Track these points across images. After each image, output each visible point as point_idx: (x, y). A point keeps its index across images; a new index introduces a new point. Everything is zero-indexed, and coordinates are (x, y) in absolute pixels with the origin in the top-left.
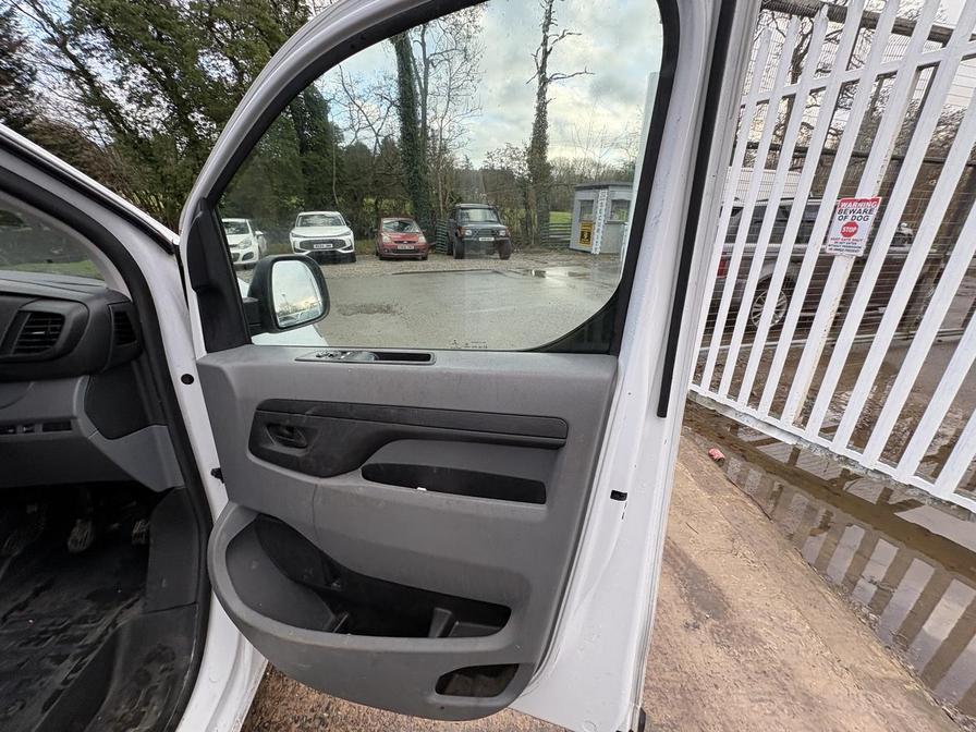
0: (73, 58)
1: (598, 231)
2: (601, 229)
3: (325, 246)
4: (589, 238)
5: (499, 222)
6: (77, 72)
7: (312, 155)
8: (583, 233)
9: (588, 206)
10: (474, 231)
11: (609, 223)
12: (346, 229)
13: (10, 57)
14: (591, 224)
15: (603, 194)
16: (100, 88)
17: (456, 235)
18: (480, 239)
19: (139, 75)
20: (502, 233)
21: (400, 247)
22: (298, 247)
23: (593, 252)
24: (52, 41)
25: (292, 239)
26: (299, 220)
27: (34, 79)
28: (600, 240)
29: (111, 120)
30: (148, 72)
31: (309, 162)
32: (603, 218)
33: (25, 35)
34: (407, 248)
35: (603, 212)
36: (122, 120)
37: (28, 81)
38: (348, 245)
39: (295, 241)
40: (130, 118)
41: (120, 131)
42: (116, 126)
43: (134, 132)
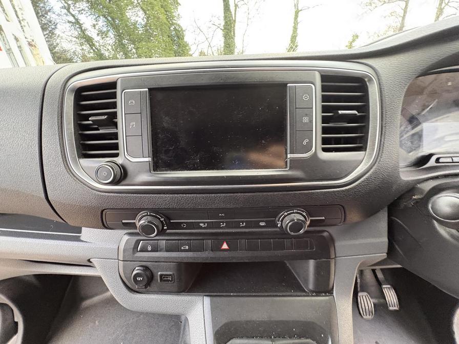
0: (73, 16)
6: (75, 23)
13: (46, 17)
16: (85, 30)
19: (102, 22)
24: (64, 7)
27: (56, 28)
29: (90, 46)
30: (106, 20)
33: (51, 6)
36: (94, 45)
37: (54, 29)
40: (97, 44)
41: (94, 50)
42: (92, 48)
43: (100, 51)
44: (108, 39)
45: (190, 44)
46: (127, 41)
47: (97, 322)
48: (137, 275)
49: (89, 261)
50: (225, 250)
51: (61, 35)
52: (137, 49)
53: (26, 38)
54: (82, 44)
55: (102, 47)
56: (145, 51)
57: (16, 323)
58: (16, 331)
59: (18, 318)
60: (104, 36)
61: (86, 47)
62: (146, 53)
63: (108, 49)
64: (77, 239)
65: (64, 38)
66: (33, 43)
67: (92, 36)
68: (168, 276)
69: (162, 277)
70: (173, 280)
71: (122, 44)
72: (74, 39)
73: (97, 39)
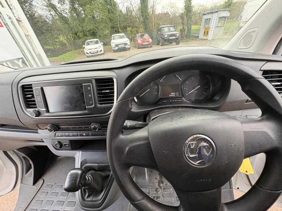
1: (212, 31)
2: (213, 29)
3: (122, 45)
4: (207, 34)
5: (175, 31)
7: (112, 15)
8: (205, 32)
9: (208, 21)
10: (168, 35)
11: (217, 27)
12: (127, 39)
14: (208, 28)
15: (215, 15)
17: (161, 37)
18: (170, 38)
20: (178, 35)
21: (144, 44)
22: (114, 47)
23: (209, 39)
25: (112, 44)
26: (112, 38)
28: (212, 34)
31: (111, 17)
32: (214, 25)
34: (146, 44)
35: (215, 23)
36: (57, 10)
38: (128, 45)
39: (113, 45)
40: (59, 10)
41: (58, 14)
42: (56, 13)
43: (61, 14)
44: (65, 5)
45: (118, 3)
46: (77, 5)
47: (64, 165)
48: (56, 144)
49: (42, 140)
50: (84, 136)
51: (37, 5)
52: (84, 11)
53: (15, 17)
54: (50, 11)
55: (62, 11)
56: (89, 12)
57: (31, 164)
58: (31, 168)
59: (31, 162)
60: (62, 3)
61: (53, 13)
62: (90, 13)
63: (66, 12)
64: (37, 133)
65: (38, 7)
66: (20, 19)
67: (55, 4)
68: (67, 144)
69: (65, 145)
70: (69, 146)
71: (74, 8)
72: (45, 7)
73: (58, 5)
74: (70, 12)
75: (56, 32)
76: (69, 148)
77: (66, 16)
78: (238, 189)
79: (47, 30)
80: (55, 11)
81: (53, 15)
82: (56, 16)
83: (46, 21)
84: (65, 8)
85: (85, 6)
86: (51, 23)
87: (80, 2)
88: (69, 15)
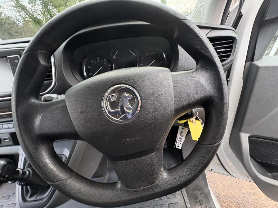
40: (30, 11)
41: (29, 15)
42: (27, 14)
43: (33, 16)
44: (37, 6)
46: (51, 7)
54: (19, 12)
55: (34, 13)
60: (34, 4)
61: (23, 14)
67: (25, 5)
68: (7, 139)
69: (4, 139)
70: (10, 141)
71: (48, 9)
72: (13, 8)
73: (29, 6)
74: (43, 14)
75: (28, 34)
76: (11, 143)
77: (39, 17)
78: (211, 171)
79: (17, 32)
80: (26, 12)
81: (24, 16)
82: (27, 17)
83: (14, 23)
84: (37, 10)
85: (59, 7)
86: (21, 24)
87: (53, 3)
88: (42, 16)
